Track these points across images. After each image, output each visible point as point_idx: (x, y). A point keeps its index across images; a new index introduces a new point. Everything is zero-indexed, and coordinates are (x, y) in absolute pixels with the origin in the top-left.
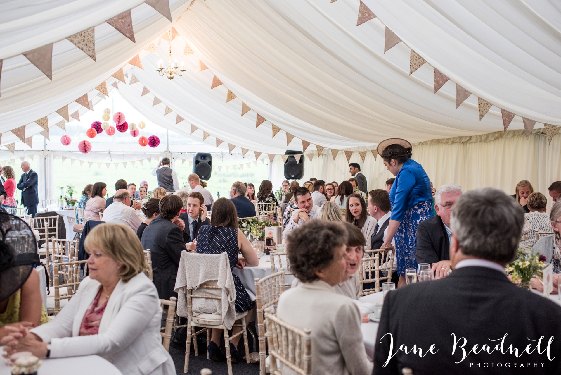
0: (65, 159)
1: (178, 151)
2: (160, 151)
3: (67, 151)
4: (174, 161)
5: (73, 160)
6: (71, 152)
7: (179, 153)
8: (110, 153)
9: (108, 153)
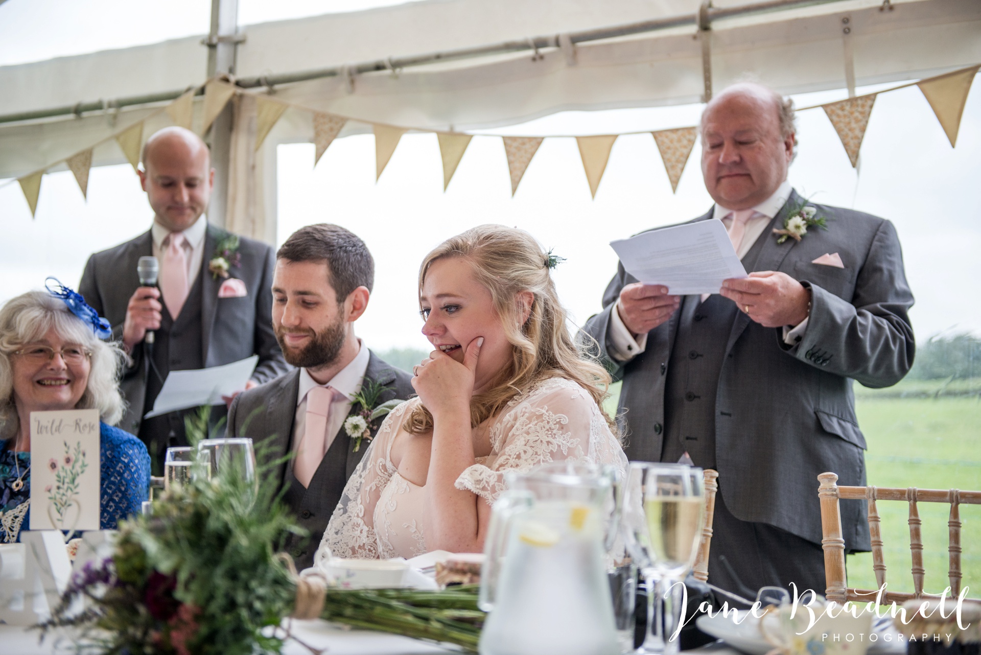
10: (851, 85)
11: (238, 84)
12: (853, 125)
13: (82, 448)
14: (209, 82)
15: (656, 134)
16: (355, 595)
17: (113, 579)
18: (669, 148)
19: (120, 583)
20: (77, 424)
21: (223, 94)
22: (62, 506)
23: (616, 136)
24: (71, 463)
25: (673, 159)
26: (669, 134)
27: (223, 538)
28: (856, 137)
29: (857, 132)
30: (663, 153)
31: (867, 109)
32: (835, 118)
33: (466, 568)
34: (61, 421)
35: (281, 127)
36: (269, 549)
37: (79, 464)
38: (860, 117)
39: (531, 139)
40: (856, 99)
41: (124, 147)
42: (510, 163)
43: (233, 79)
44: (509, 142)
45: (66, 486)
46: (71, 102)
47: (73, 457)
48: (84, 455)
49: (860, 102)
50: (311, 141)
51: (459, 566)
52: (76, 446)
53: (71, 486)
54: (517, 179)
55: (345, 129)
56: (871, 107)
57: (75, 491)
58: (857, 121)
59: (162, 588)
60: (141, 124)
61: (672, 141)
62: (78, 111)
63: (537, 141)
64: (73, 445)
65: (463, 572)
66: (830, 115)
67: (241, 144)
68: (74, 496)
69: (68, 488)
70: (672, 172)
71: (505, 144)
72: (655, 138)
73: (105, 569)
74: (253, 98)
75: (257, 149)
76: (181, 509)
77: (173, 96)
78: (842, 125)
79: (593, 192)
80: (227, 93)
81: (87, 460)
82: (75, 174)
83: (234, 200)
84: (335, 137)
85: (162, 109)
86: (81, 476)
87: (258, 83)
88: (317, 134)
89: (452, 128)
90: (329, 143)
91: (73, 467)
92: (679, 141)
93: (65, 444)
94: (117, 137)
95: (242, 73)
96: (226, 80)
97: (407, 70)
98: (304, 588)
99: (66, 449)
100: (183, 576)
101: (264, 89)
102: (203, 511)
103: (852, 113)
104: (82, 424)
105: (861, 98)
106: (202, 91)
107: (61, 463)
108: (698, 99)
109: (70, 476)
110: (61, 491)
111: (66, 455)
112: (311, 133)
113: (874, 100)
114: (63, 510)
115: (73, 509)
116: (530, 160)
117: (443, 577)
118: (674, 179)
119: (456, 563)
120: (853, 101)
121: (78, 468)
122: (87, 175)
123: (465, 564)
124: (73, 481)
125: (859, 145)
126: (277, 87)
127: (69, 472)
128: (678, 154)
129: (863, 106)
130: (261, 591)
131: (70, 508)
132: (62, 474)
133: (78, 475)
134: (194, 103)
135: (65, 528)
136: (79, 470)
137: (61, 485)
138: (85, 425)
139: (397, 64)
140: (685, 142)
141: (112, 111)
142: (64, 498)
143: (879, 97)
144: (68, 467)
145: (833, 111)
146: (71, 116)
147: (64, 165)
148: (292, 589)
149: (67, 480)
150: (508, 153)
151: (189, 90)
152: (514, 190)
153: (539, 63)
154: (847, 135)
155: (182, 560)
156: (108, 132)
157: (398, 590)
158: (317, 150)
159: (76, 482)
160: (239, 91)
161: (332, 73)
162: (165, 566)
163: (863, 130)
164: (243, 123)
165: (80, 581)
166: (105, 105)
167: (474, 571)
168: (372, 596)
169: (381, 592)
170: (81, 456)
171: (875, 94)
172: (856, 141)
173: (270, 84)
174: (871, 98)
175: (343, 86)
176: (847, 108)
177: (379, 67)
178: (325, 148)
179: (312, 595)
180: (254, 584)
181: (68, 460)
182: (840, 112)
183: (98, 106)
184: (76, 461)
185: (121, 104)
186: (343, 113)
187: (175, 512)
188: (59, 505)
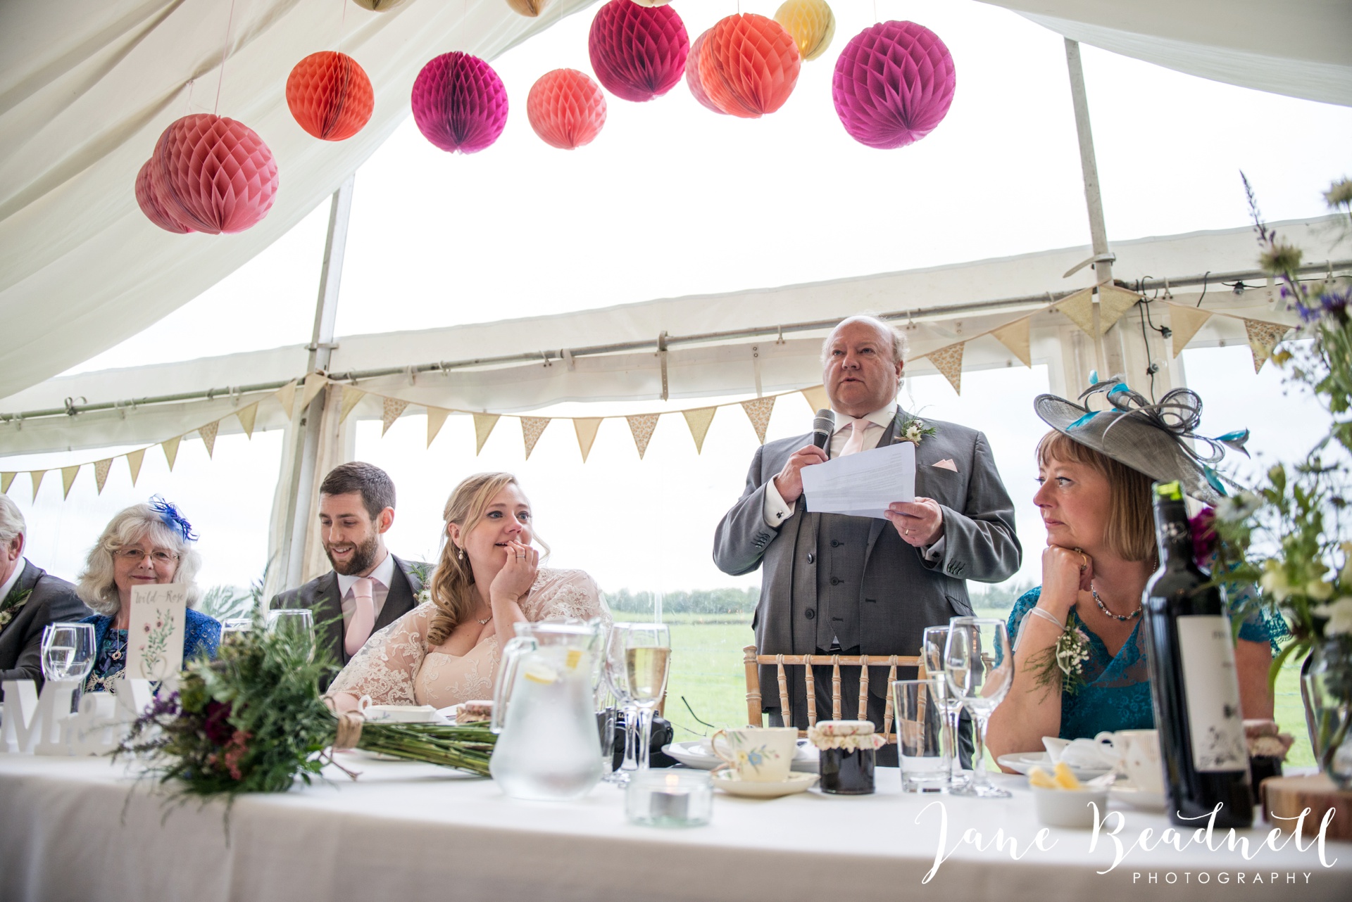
0: (398, 413)
1: (1199, 272)
2: (1040, 292)
3: (421, 369)
4: (1169, 351)
5: (437, 415)
6: (440, 371)
7: (1213, 288)
8: (670, 348)
9: (655, 349)
10: (759, 390)
11: (329, 377)
12: (761, 416)
13: (171, 615)
14: (308, 375)
15: (629, 418)
16: (386, 727)
17: (179, 710)
18: (638, 428)
19: (185, 714)
20: (169, 595)
21: (319, 383)
22: (152, 661)
23: (602, 418)
24: (162, 626)
25: (641, 436)
26: (638, 418)
27: (274, 676)
28: (763, 424)
29: (764, 421)
30: (634, 432)
31: (770, 405)
32: (749, 411)
33: (481, 710)
34: (156, 593)
35: (360, 408)
36: (316, 689)
37: (168, 627)
38: (766, 411)
39: (541, 418)
40: (763, 399)
41: (242, 421)
42: (525, 435)
43: (326, 373)
44: (525, 421)
45: (156, 645)
46: (206, 389)
47: (163, 622)
48: (172, 620)
49: (765, 401)
50: (381, 419)
51: (476, 709)
52: (166, 613)
53: (160, 645)
54: (530, 447)
55: (405, 411)
56: (773, 404)
57: (164, 649)
58: (764, 413)
59: (218, 714)
60: (256, 404)
61: (640, 423)
62: (210, 394)
63: (547, 421)
64: (164, 612)
65: (479, 714)
66: (746, 409)
67: (329, 418)
68: (163, 654)
69: (158, 647)
70: (639, 445)
71: (523, 422)
72: (628, 420)
73: (172, 700)
74: (341, 387)
75: (340, 423)
76: (241, 653)
77: (280, 385)
78: (754, 416)
79: (585, 458)
80: (321, 382)
81: (175, 624)
82: (204, 440)
83: (322, 459)
84: (399, 415)
85: (273, 393)
86: (169, 637)
87: (345, 377)
88: (386, 413)
89: (485, 411)
90: (395, 419)
91: (163, 630)
92: (645, 423)
93: (158, 611)
94: (237, 413)
95: (333, 370)
96: (322, 374)
97: (453, 370)
98: (344, 722)
99: (158, 615)
100: (236, 706)
101: (350, 381)
102: (260, 654)
103: (760, 408)
104: (172, 595)
105: (766, 398)
106: (303, 381)
107: (153, 626)
108: (658, 396)
109: (160, 637)
110: (152, 650)
111: (158, 620)
112: (382, 413)
113: (774, 400)
114: (152, 665)
115: (162, 663)
116: (540, 434)
117: (463, 718)
118: (641, 449)
119: (474, 707)
120: (760, 400)
121: (167, 631)
122: (214, 440)
123: (481, 707)
124: (162, 641)
125: (765, 429)
126: (358, 380)
127: (159, 634)
128: (644, 432)
129: (767, 403)
130: (306, 722)
131: (158, 664)
132: (154, 636)
133: (166, 636)
134: (296, 390)
135: (153, 679)
136: (168, 632)
137: (152, 644)
138: (175, 596)
139: (447, 366)
140: (649, 424)
141: (236, 395)
142: (154, 655)
143: (777, 398)
144: (159, 630)
145: (748, 407)
146: (206, 398)
147: (197, 432)
148: (335, 721)
149: (157, 641)
150: (524, 428)
151: (293, 380)
152: (528, 455)
153: (548, 367)
154: (757, 423)
155: (238, 692)
156: (233, 409)
157: (424, 724)
158: (385, 424)
159: (165, 641)
160: (331, 382)
161: (400, 371)
162: (221, 696)
163: (768, 419)
164: (331, 404)
165: (149, 711)
166: (231, 391)
167: (487, 712)
168: (402, 728)
169: (410, 725)
170: (170, 621)
171: (775, 396)
172: (763, 427)
173: (354, 377)
174: (773, 398)
175: (408, 380)
176: (757, 404)
177: (434, 368)
178: (391, 423)
179: (350, 728)
180: (300, 716)
181: (159, 624)
182: (753, 407)
183: (226, 392)
184: (166, 625)
185: (243, 390)
186: (405, 399)
187: (236, 655)
188: (150, 661)
